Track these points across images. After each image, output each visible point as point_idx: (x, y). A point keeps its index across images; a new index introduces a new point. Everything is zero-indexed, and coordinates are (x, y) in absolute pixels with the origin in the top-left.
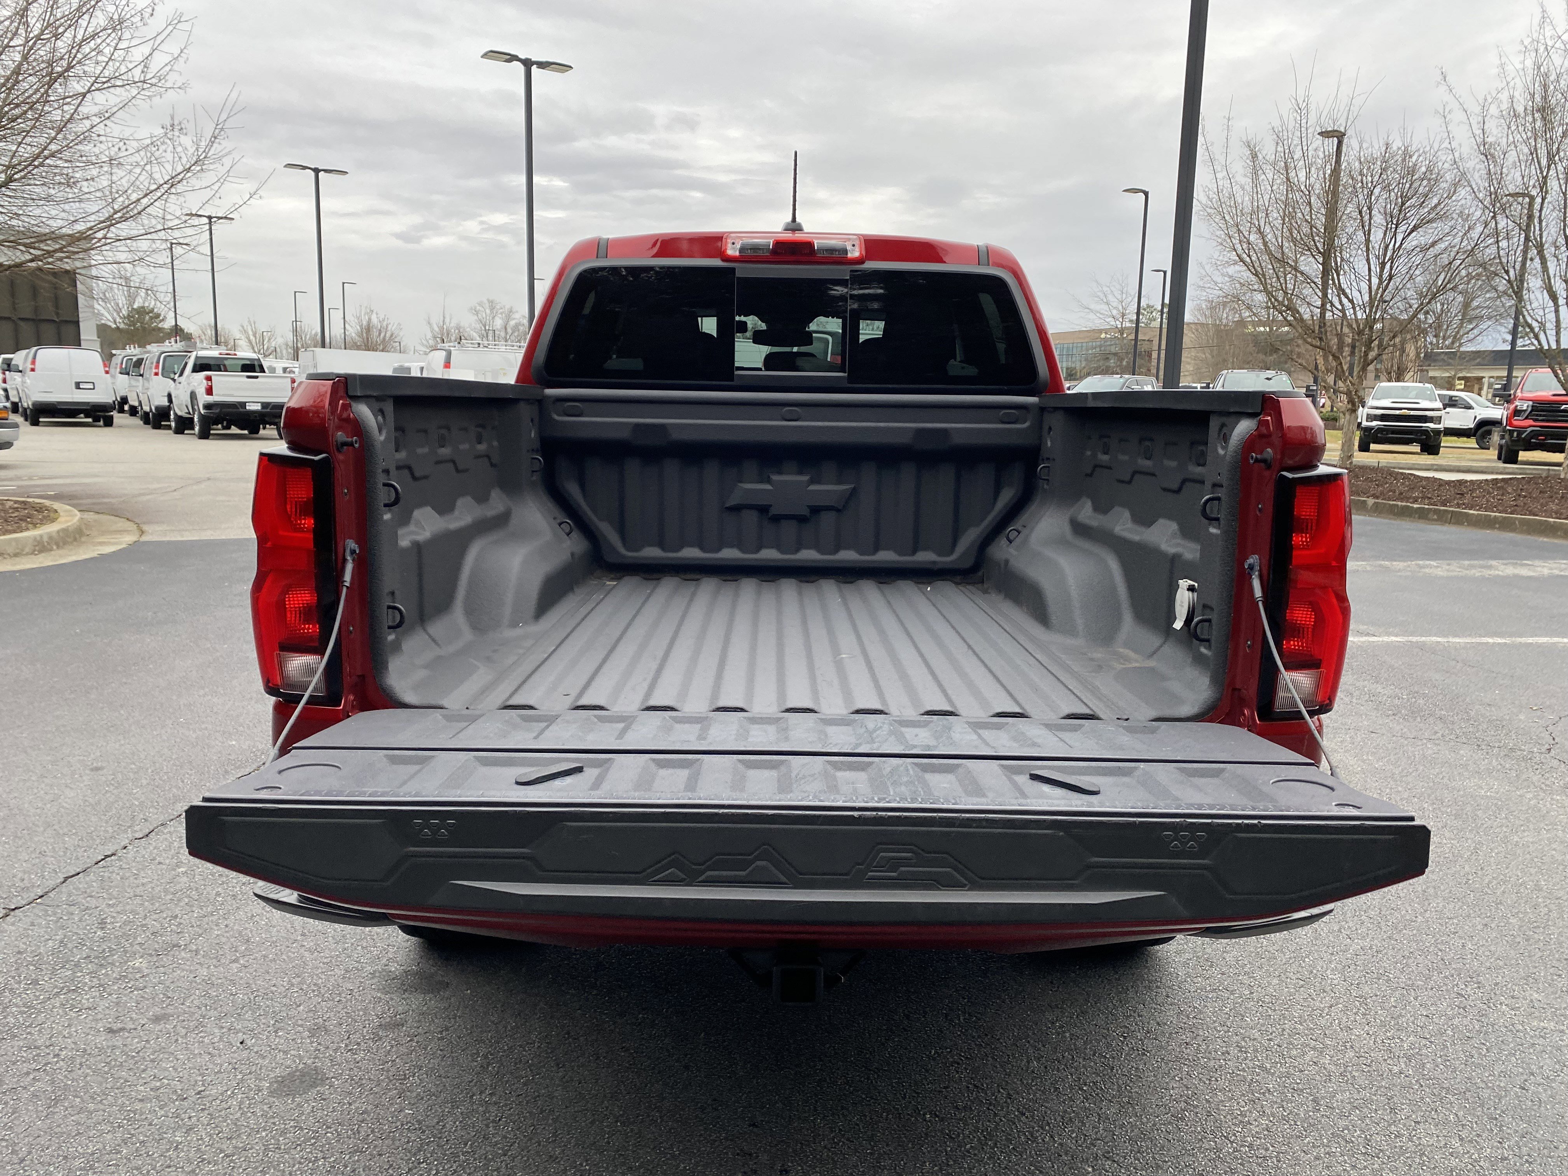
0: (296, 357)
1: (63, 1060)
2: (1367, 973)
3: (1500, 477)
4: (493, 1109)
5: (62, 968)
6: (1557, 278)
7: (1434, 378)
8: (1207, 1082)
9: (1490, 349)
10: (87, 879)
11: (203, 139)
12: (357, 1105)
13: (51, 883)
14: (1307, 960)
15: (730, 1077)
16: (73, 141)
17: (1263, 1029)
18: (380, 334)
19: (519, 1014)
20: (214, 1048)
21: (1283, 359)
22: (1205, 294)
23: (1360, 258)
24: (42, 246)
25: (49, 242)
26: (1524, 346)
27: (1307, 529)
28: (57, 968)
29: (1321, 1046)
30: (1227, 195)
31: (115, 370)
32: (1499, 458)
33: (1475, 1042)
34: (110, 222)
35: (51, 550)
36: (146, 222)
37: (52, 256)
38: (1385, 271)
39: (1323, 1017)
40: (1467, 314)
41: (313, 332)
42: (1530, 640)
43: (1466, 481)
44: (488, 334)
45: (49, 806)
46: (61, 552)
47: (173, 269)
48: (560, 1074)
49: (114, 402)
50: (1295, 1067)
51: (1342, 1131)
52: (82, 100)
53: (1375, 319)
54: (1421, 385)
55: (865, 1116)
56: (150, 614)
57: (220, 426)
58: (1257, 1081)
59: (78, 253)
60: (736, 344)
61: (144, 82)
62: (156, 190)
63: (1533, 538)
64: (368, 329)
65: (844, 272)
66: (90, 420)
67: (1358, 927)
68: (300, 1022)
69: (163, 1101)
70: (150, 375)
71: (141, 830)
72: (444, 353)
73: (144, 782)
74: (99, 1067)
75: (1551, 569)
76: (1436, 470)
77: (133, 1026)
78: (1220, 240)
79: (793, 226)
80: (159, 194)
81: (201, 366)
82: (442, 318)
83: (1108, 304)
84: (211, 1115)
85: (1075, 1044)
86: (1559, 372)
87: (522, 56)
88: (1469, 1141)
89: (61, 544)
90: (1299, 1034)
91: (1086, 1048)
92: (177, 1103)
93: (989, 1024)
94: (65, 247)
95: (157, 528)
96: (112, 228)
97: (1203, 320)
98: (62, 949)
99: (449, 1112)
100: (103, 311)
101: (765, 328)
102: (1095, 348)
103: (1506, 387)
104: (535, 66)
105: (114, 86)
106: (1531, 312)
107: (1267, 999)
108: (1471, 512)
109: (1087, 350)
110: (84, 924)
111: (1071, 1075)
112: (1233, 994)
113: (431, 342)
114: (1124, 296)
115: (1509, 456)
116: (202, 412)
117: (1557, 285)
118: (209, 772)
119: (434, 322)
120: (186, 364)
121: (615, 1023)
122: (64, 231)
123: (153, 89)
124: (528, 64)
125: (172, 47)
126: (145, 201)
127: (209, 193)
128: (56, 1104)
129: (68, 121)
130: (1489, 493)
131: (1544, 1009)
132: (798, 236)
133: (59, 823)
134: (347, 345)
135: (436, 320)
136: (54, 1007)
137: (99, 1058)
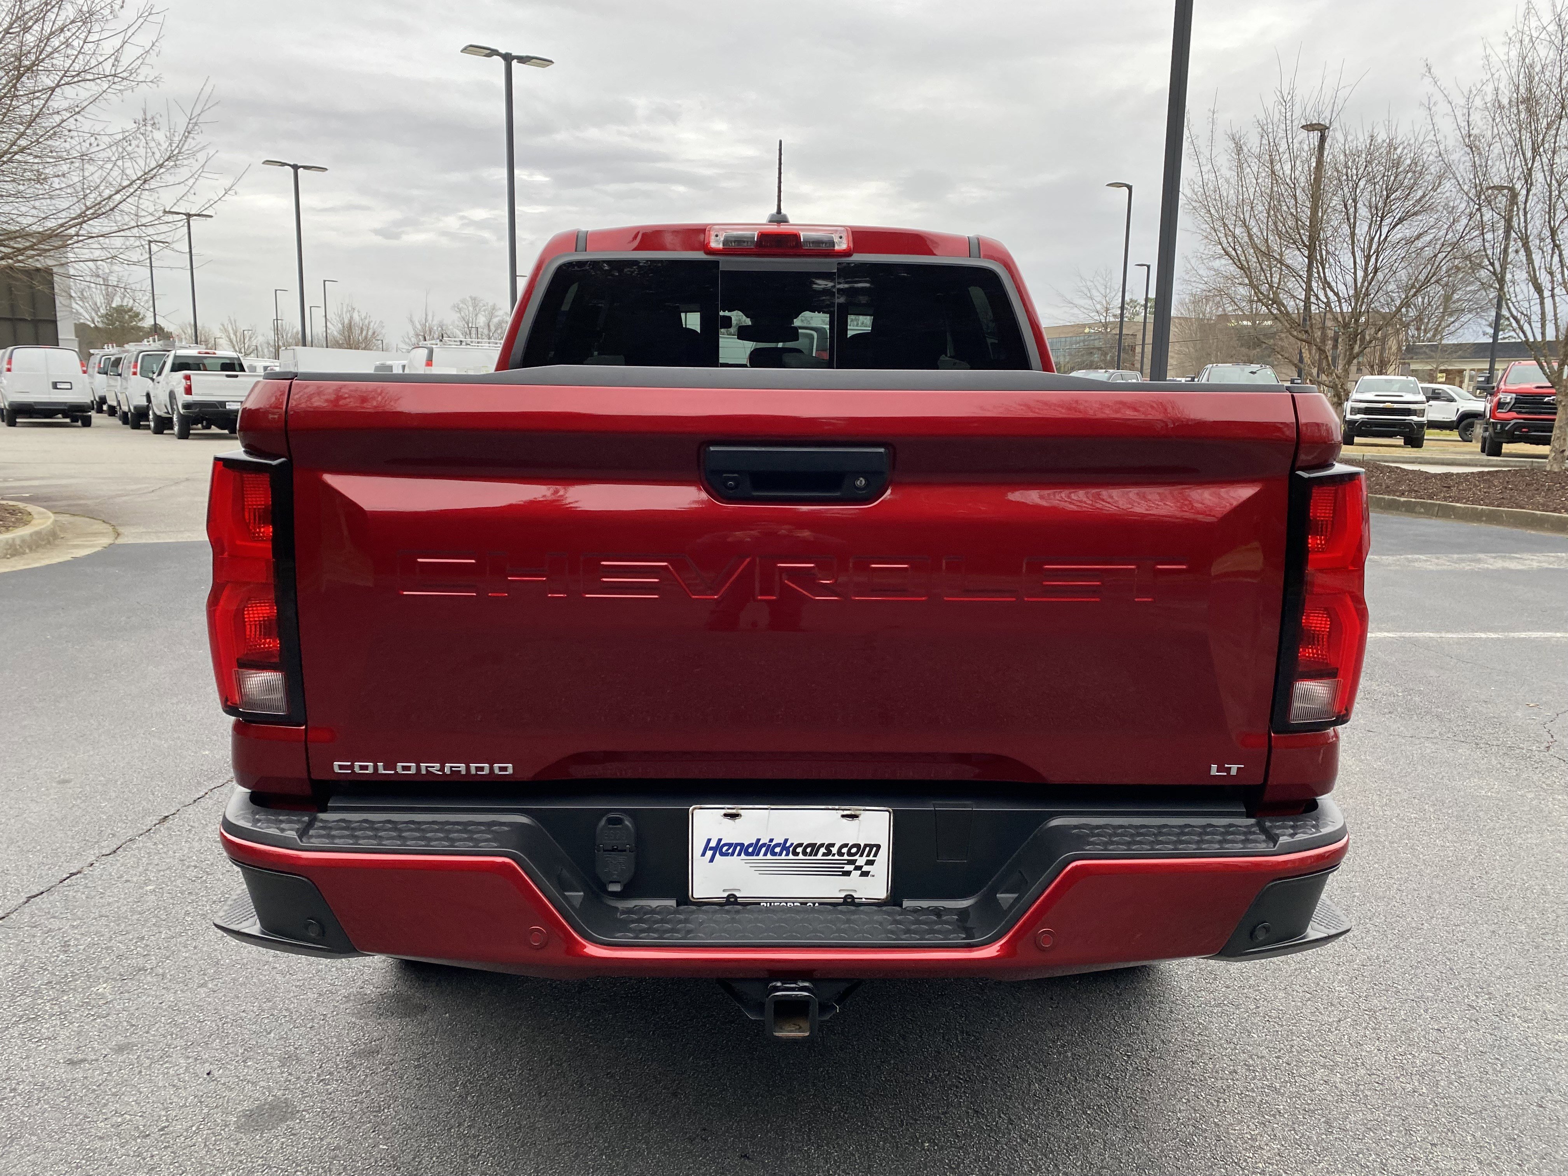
0: (277, 356)
1: (20, 1095)
2: (1375, 984)
3: (1486, 469)
4: (472, 1142)
5: (21, 995)
6: (1543, 270)
7: (1416, 371)
8: (1215, 1104)
9: (1471, 341)
10: (51, 898)
11: (176, 134)
12: (328, 1140)
13: (14, 903)
14: (1313, 971)
15: (720, 1105)
16: (42, 136)
17: (1271, 1045)
18: (362, 332)
19: (500, 1038)
20: (179, 1079)
21: (1266, 352)
22: (1190, 288)
23: (1345, 251)
24: (12, 243)
25: (19, 239)
26: (1504, 338)
27: (1322, 531)
28: (17, 994)
29: (1332, 1063)
30: (1212, 188)
31: (93, 370)
32: (1483, 451)
33: (1489, 1057)
34: (82, 218)
35: (24, 553)
36: (119, 218)
37: (22, 255)
38: (1371, 264)
39: (1332, 1032)
40: (1449, 308)
41: (295, 331)
42: (1523, 635)
43: (1452, 474)
44: (470, 330)
45: (13, 821)
46: (34, 555)
47: (151, 267)
48: (542, 1103)
49: (92, 402)
50: (1305, 1086)
51: (1357, 1155)
52: (51, 94)
53: (1360, 312)
54: (1404, 378)
55: (861, 1146)
56: (123, 619)
57: (200, 426)
58: (1267, 1102)
59: (49, 250)
60: (720, 340)
61: (115, 76)
62: (128, 186)
63: (1519, 530)
64: (350, 327)
65: (831, 265)
66: (68, 420)
67: (1364, 935)
68: (270, 1051)
69: (124, 1138)
70: (128, 374)
71: (108, 846)
72: (426, 351)
73: (113, 795)
74: (58, 1102)
75: (1540, 562)
76: (1420, 463)
77: (94, 1057)
78: (1205, 234)
79: (779, 217)
80: (132, 190)
81: (180, 365)
82: (424, 316)
83: (1091, 298)
84: (174, 1153)
85: (1078, 1066)
86: (1545, 364)
87: (503, 51)
88: (1488, 1164)
89: (34, 547)
90: (1307, 1051)
91: (1088, 1069)
92: (139, 1140)
93: (988, 1044)
94: (35, 244)
95: (133, 530)
96: (84, 225)
97: (1186, 314)
98: (22, 974)
99: (425, 1146)
100: (81, 311)
101: (750, 323)
102: (1079, 343)
103: (1489, 380)
104: (515, 61)
105: (84, 80)
106: (1516, 304)
107: (1274, 1013)
108: (1458, 505)
109: (1071, 344)
110: (47, 947)
111: (1075, 1098)
112: (1239, 1009)
113: (414, 340)
114: (1108, 291)
115: (1492, 448)
116: (182, 411)
117: (1542, 277)
118: (180, 784)
119: (416, 320)
120: (165, 362)
121: (599, 1047)
122: (34, 228)
123: (125, 83)
124: (508, 58)
125: (143, 39)
126: (118, 197)
127: (182, 189)
128: (12, 1142)
129: (37, 115)
130: (1475, 486)
131: (1557, 1020)
132: (783, 228)
133: (23, 839)
134: (329, 343)
135: (418, 317)
136: (12, 1037)
137: (58, 1092)
